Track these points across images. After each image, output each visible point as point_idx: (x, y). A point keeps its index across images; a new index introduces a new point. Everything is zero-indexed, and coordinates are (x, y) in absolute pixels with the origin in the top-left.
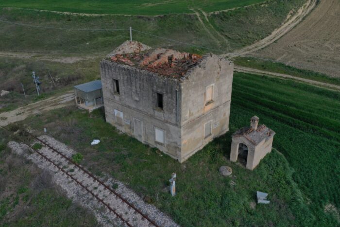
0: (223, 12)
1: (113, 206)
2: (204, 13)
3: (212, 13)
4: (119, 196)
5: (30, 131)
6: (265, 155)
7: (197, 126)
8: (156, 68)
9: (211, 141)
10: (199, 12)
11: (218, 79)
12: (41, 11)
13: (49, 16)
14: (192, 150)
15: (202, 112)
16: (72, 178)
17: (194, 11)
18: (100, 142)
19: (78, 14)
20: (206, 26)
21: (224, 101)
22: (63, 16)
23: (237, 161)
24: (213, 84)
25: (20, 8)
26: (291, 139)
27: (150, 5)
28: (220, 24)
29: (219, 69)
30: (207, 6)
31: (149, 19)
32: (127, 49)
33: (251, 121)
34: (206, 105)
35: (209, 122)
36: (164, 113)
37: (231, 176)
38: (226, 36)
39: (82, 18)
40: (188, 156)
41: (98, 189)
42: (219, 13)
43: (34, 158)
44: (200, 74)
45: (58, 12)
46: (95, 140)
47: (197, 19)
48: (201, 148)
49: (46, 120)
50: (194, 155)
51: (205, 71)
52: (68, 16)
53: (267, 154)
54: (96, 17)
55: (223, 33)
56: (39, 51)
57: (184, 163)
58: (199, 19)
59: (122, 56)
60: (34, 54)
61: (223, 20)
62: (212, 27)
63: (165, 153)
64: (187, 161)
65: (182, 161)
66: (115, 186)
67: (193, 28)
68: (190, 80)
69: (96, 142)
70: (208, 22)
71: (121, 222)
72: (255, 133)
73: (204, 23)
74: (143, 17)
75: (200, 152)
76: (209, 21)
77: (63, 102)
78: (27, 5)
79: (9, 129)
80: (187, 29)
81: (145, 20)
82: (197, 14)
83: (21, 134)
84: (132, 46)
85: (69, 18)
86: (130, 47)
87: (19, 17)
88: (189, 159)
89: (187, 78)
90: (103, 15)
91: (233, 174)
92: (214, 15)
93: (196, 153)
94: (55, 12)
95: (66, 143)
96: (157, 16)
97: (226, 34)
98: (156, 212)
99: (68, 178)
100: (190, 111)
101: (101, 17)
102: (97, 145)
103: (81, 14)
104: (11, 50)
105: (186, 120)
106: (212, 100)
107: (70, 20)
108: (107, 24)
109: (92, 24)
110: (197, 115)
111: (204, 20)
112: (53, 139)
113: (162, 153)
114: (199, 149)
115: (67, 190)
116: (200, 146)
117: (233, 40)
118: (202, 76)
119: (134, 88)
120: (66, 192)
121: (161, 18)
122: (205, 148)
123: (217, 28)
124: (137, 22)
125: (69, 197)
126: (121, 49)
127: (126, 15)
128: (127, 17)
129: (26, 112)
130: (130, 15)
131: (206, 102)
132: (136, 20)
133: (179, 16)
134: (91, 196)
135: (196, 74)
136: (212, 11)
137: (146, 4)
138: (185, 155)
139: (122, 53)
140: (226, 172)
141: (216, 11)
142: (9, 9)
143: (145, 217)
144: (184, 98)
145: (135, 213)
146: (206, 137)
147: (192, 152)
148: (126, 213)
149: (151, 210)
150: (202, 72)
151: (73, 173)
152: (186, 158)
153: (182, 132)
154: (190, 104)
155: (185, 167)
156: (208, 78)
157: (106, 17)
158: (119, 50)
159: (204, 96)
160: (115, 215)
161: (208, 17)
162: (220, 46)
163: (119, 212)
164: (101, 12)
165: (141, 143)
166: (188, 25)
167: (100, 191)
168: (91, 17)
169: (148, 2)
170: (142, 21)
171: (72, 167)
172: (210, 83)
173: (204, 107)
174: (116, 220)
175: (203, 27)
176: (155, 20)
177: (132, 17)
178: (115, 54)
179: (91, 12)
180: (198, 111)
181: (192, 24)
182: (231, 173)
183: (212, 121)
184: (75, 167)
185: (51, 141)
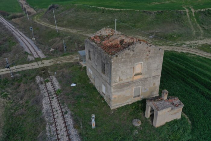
0: (209, 10)
1: (58, 124)
2: (193, 10)
3: (199, 10)
4: (64, 119)
5: (49, 72)
6: (173, 119)
7: (126, 88)
8: (108, 47)
9: (140, 100)
10: (189, 9)
11: (147, 59)
12: (91, 6)
13: (93, 10)
14: (122, 103)
15: (131, 80)
16: (50, 102)
17: (185, 9)
18: (76, 85)
19: (109, 8)
20: (190, 20)
21: (153, 74)
22: (100, 10)
23: (149, 118)
24: (143, 63)
25: (81, 5)
26: (205, 114)
27: (157, 3)
28: (203, 18)
29: (148, 53)
30: (198, 5)
31: (150, 13)
32: (103, 33)
33: (162, 93)
34: (135, 76)
35: (138, 87)
36: (105, 75)
37: (139, 127)
38: (203, 27)
39: (110, 11)
40: (118, 106)
41: (58, 112)
42: (205, 10)
43: (42, 87)
44: (129, 54)
45: (99, 7)
46: (73, 84)
47: (186, 14)
48: (131, 103)
49: (60, 68)
50: (122, 107)
51: (134, 52)
52: (103, 10)
53: (174, 120)
54: (118, 11)
55: (202, 25)
56: (82, 29)
57: (114, 110)
58: (187, 14)
59: (99, 37)
60: (79, 30)
61: (207, 16)
62: (196, 20)
63: (106, 100)
64: (116, 109)
65: (112, 108)
66: (66, 113)
67: (180, 20)
68: (119, 57)
69: (74, 85)
70: (193, 17)
71: (55, 133)
72: (163, 102)
73: (190, 17)
74: (146, 12)
75: (128, 105)
76: (195, 16)
77: (74, 59)
78: (86, 3)
79: (41, 69)
80: (175, 21)
81: (148, 14)
82: (187, 11)
83: (44, 73)
84: (107, 31)
85: (103, 11)
86: (105, 32)
87: (80, 10)
88: (118, 109)
89: (117, 56)
90: (122, 10)
91: (141, 126)
92: (200, 12)
93: (125, 106)
94: (97, 7)
95: (59, 83)
96: (156, 11)
97: (204, 26)
98: (75, 134)
99: (49, 101)
100: (119, 77)
101: (121, 11)
102: (73, 87)
103: (110, 9)
104: (70, 28)
105: (116, 83)
106: (141, 73)
107: (103, 12)
108: (123, 15)
109: (115, 15)
110: (126, 81)
111: (190, 15)
112: (56, 78)
113: (104, 100)
114: (128, 104)
115: (44, 108)
116: (130, 101)
117: (208, 31)
118: (131, 56)
119: (95, 57)
120: (43, 109)
121: (159, 12)
122: (133, 104)
123: (199, 22)
124: (141, 15)
125: (43, 112)
126: (99, 32)
127: (136, 10)
128: (136, 11)
129: (54, 62)
130: (138, 10)
131: (135, 74)
132: (141, 14)
133: (172, 12)
134: (51, 114)
135: (125, 54)
136: (199, 9)
137: (153, 3)
138: (115, 105)
139: (100, 35)
140: (136, 123)
141: (202, 9)
142: (77, 5)
143: (68, 135)
144: (114, 69)
145: (65, 131)
146: (134, 97)
147: (121, 104)
148: (61, 130)
149: (73, 132)
150: (132, 53)
151: (52, 99)
152: (116, 107)
153: (112, 90)
154: (120, 73)
155: (113, 112)
156: (137, 57)
157: (124, 11)
158: (98, 33)
159: (133, 69)
160: (55, 129)
161: (195, 13)
162: (195, 35)
163: (58, 128)
164: (122, 8)
165: (97, 91)
166: (177, 18)
167: (58, 113)
168: (115, 10)
169: (156, 2)
170: (145, 14)
171: (54, 96)
172: (139, 61)
173: (133, 77)
174: (54, 132)
175: (188, 20)
176: (154, 14)
177: (139, 11)
178: (95, 35)
179: (116, 8)
180: (128, 79)
181: (180, 18)
182: (140, 125)
183: (141, 87)
184: (55, 97)
185: (54, 80)
